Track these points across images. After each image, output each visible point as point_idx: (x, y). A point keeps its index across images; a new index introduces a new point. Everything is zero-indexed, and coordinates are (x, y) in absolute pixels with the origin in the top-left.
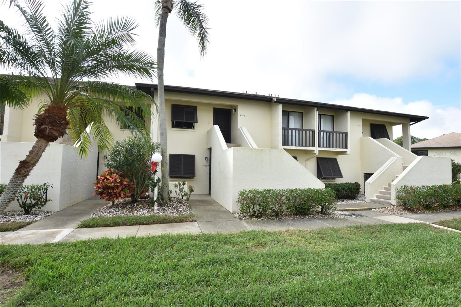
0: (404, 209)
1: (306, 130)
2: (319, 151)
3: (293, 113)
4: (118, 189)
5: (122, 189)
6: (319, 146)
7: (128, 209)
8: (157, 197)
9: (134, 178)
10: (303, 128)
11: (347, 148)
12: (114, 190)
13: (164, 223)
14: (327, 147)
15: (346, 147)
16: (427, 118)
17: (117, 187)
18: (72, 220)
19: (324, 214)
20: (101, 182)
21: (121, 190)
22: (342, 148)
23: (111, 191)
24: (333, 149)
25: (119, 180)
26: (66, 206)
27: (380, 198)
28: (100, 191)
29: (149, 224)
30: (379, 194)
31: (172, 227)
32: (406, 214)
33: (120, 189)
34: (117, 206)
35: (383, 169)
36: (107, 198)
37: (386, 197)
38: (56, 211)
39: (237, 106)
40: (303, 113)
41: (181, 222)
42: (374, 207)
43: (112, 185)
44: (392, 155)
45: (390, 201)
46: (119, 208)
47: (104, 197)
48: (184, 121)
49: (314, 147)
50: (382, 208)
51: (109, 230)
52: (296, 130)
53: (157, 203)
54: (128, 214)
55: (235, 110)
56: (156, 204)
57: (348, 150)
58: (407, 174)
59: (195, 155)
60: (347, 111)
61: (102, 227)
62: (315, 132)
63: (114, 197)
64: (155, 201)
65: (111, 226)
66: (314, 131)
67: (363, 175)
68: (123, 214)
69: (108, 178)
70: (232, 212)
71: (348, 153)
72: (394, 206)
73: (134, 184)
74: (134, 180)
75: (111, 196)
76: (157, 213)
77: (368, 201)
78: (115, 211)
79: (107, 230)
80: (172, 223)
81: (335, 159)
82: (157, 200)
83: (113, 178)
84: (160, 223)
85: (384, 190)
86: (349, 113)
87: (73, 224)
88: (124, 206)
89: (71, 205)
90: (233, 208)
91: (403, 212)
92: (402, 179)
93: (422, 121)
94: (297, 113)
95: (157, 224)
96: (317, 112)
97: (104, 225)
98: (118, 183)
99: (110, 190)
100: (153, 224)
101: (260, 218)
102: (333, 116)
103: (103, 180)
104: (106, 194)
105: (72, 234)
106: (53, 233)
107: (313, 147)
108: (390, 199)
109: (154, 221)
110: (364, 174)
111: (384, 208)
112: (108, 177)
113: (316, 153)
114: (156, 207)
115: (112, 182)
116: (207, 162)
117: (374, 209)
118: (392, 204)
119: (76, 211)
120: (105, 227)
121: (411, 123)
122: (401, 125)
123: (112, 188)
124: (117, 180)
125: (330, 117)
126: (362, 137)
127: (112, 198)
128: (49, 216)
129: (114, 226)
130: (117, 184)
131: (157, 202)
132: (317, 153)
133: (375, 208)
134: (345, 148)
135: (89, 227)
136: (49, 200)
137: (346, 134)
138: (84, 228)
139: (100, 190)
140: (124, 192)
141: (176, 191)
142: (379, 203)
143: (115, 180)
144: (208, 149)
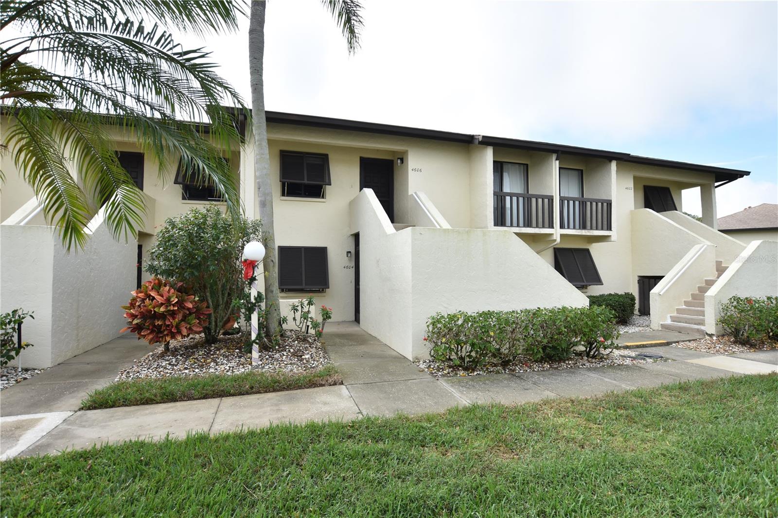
0: (735, 342)
1: (537, 197)
2: (562, 235)
3: (510, 165)
4: (174, 318)
5: (184, 319)
6: (562, 227)
7: (197, 358)
8: (257, 332)
9: (208, 294)
10: (528, 192)
11: (610, 229)
12: (165, 321)
13: (274, 390)
14: (574, 228)
15: (609, 228)
16: (748, 173)
17: (173, 314)
18: (73, 389)
19: (594, 357)
20: (137, 304)
21: (182, 320)
22: (602, 229)
23: (160, 323)
24: (586, 231)
25: (176, 300)
26: (69, 355)
27: (680, 322)
28: (137, 324)
29: (241, 394)
30: (675, 314)
31: (291, 400)
32: (742, 352)
33: (179, 317)
34: (175, 352)
35: (681, 267)
36: (151, 336)
37: (692, 319)
38: (45, 367)
39: (405, 153)
40: (527, 165)
41: (310, 387)
42: (676, 340)
43: (162, 309)
44: (693, 243)
45: (702, 328)
46: (179, 357)
47: (145, 336)
48: (306, 181)
49: (553, 227)
50: (690, 341)
51: (151, 414)
52: (518, 196)
53: (257, 346)
54: (197, 370)
55: (402, 160)
57: (613, 233)
58: (734, 275)
59: (326, 248)
60: (610, 161)
61: (137, 405)
62: (552, 200)
63: (167, 335)
64: (254, 341)
65: (157, 403)
66: (551, 199)
67: (637, 279)
68: (187, 371)
69: (152, 294)
70: (412, 360)
71: (613, 239)
72: (711, 335)
73: (208, 307)
74: (209, 298)
75: (162, 332)
76: (257, 367)
77: (656, 328)
78: (170, 364)
79: (146, 415)
80: (291, 389)
81: (588, 251)
82: (257, 338)
83: (162, 296)
84: (266, 392)
85: (684, 307)
86: (614, 165)
87: (72, 398)
88: (188, 351)
89: (82, 351)
90: (413, 351)
91: (736, 349)
92: (725, 285)
93: (739, 179)
94: (517, 166)
95: (259, 392)
96: (557, 162)
97: (141, 399)
98: (174, 305)
99: (158, 321)
100: (251, 394)
101: (473, 370)
102: (582, 171)
103: (143, 300)
104: (149, 329)
105: (65, 426)
106: (17, 428)
107: (549, 227)
108: (702, 323)
109: (252, 388)
110: (639, 276)
111: (694, 340)
112: (153, 294)
113: (555, 240)
114: (255, 354)
115: (162, 304)
116: (350, 260)
117: (675, 342)
118: (707, 334)
119: (89, 366)
120: (143, 404)
121: (717, 184)
122: (699, 188)
123: (162, 316)
124: (172, 299)
125: (576, 173)
126: (633, 209)
127: (162, 337)
128: (25, 379)
129: (164, 402)
130: (172, 308)
131: (257, 343)
132: (558, 240)
133: (678, 342)
134: (607, 230)
135: (106, 407)
136: (27, 345)
137: (609, 204)
138: (95, 408)
139: (135, 322)
140: (189, 324)
141: (294, 319)
142: (680, 330)
143: (168, 300)
144: (351, 235)
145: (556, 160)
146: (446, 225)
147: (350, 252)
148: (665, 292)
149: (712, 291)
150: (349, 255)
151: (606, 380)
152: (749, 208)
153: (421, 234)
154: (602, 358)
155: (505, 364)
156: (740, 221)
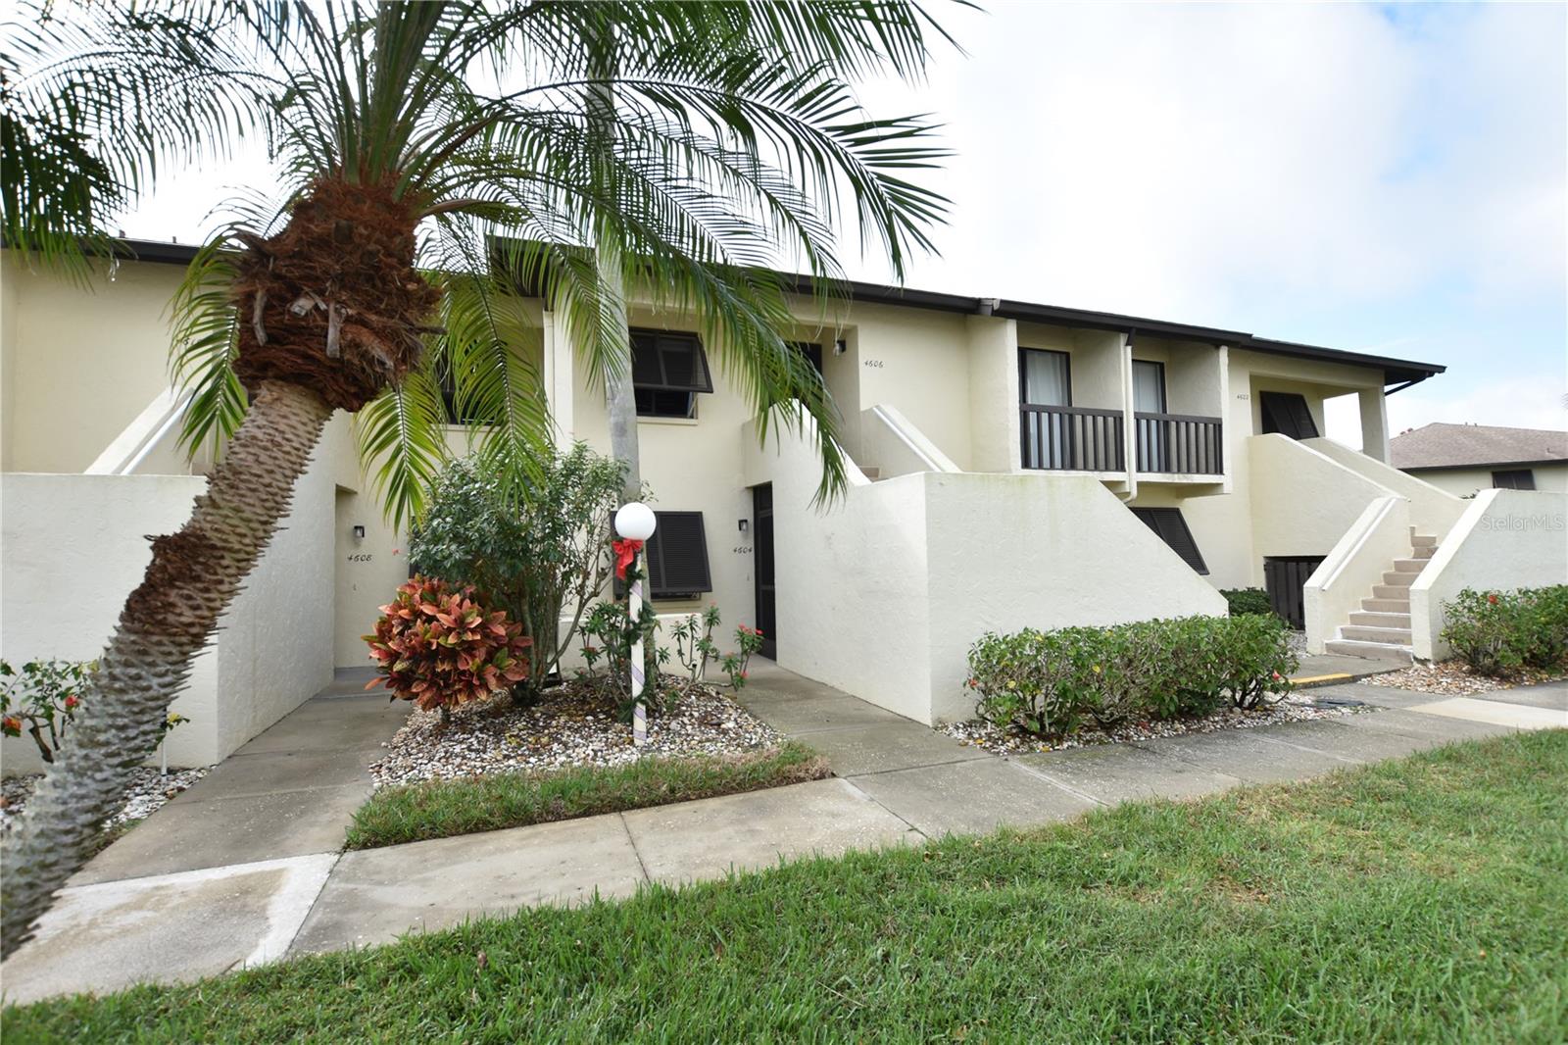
0: (1473, 673)
1: (1084, 413)
2: (1140, 484)
3: (1036, 353)
4: (473, 657)
5: (490, 658)
6: (1139, 469)
7: (517, 736)
8: (643, 680)
9: (526, 608)
10: (1070, 404)
11: (1221, 473)
12: (456, 662)
13: (716, 794)
14: (1159, 471)
15: (1219, 470)
16: (1441, 369)
17: (470, 648)
18: (304, 806)
19: (1252, 706)
20: (395, 631)
21: (485, 662)
22: (1207, 472)
23: (447, 667)
24: (1181, 476)
25: (479, 620)
26: (243, 737)
27: (1360, 639)
28: (399, 672)
29: (654, 803)
30: (1348, 625)
31: (761, 810)
32: (1490, 690)
33: (481, 654)
34: (463, 725)
35: (1353, 540)
36: (428, 695)
37: (1384, 633)
38: (207, 764)
39: (851, 331)
40: (1067, 355)
41: (779, 784)
42: (1366, 672)
43: (452, 640)
44: (1369, 496)
45: (1406, 648)
46: (477, 733)
47: (417, 695)
48: (665, 386)
49: (1123, 469)
50: (1389, 673)
51: (499, 851)
52: (1050, 410)
53: (644, 708)
54: (532, 760)
55: (843, 345)
56: (641, 709)
57: (1225, 479)
58: (1457, 552)
59: (701, 513)
60: (1218, 347)
61: (458, 834)
62: (1121, 419)
63: (460, 691)
64: (639, 699)
65: (498, 828)
66: (1119, 419)
67: (1262, 562)
68: (512, 762)
69: (426, 611)
70: (929, 723)
71: (1226, 488)
72: (1424, 662)
73: (524, 633)
74: (527, 616)
75: (447, 686)
76: (647, 749)
77: (1317, 652)
78: (469, 749)
79: (491, 854)
80: (744, 790)
81: (1177, 511)
82: (644, 692)
83: (448, 613)
84: (700, 797)
85: (1363, 611)
86: (1223, 354)
87: (312, 825)
88: (493, 721)
89: (260, 729)
90: (933, 706)
91: (1478, 684)
92: (1444, 570)
93: (1428, 379)
94: (1049, 356)
95: (687, 799)
96: (1129, 348)
97: (467, 822)
98: (473, 631)
99: (443, 663)
100: (672, 802)
101: (1060, 740)
102: (1162, 365)
103: (406, 624)
104: (424, 681)
105: (338, 886)
106: (245, 892)
107: (1117, 470)
108: (1407, 639)
109: (672, 790)
110: (1267, 558)
111: (1395, 671)
112: (427, 609)
113: (1129, 494)
114: (640, 723)
115: (450, 630)
116: (746, 537)
117: (1366, 676)
118: (1415, 658)
119: (294, 760)
120: (471, 832)
121: (1387, 388)
122: (1356, 395)
123: (451, 654)
124: (470, 620)
125: (1150, 369)
126: (1251, 434)
127: (450, 696)
128: (181, 790)
129: (511, 826)
130: (469, 637)
131: (643, 702)
132: (1134, 492)
133: (1370, 675)
134: (1216, 473)
135: (397, 842)
136: (178, 721)
137: (1218, 426)
138: (376, 845)
139: (398, 666)
140: (501, 669)
141: (680, 653)
142: (1363, 654)
143: (461, 624)
144: (748, 488)
145: (1127, 344)
146: (951, 468)
147: (746, 521)
148: (1332, 585)
149: (1424, 581)
150: (744, 526)
151: (1300, 748)
152: (1410, 430)
153: (941, 484)
154: (1268, 710)
155: (1108, 727)
156: (1398, 454)
